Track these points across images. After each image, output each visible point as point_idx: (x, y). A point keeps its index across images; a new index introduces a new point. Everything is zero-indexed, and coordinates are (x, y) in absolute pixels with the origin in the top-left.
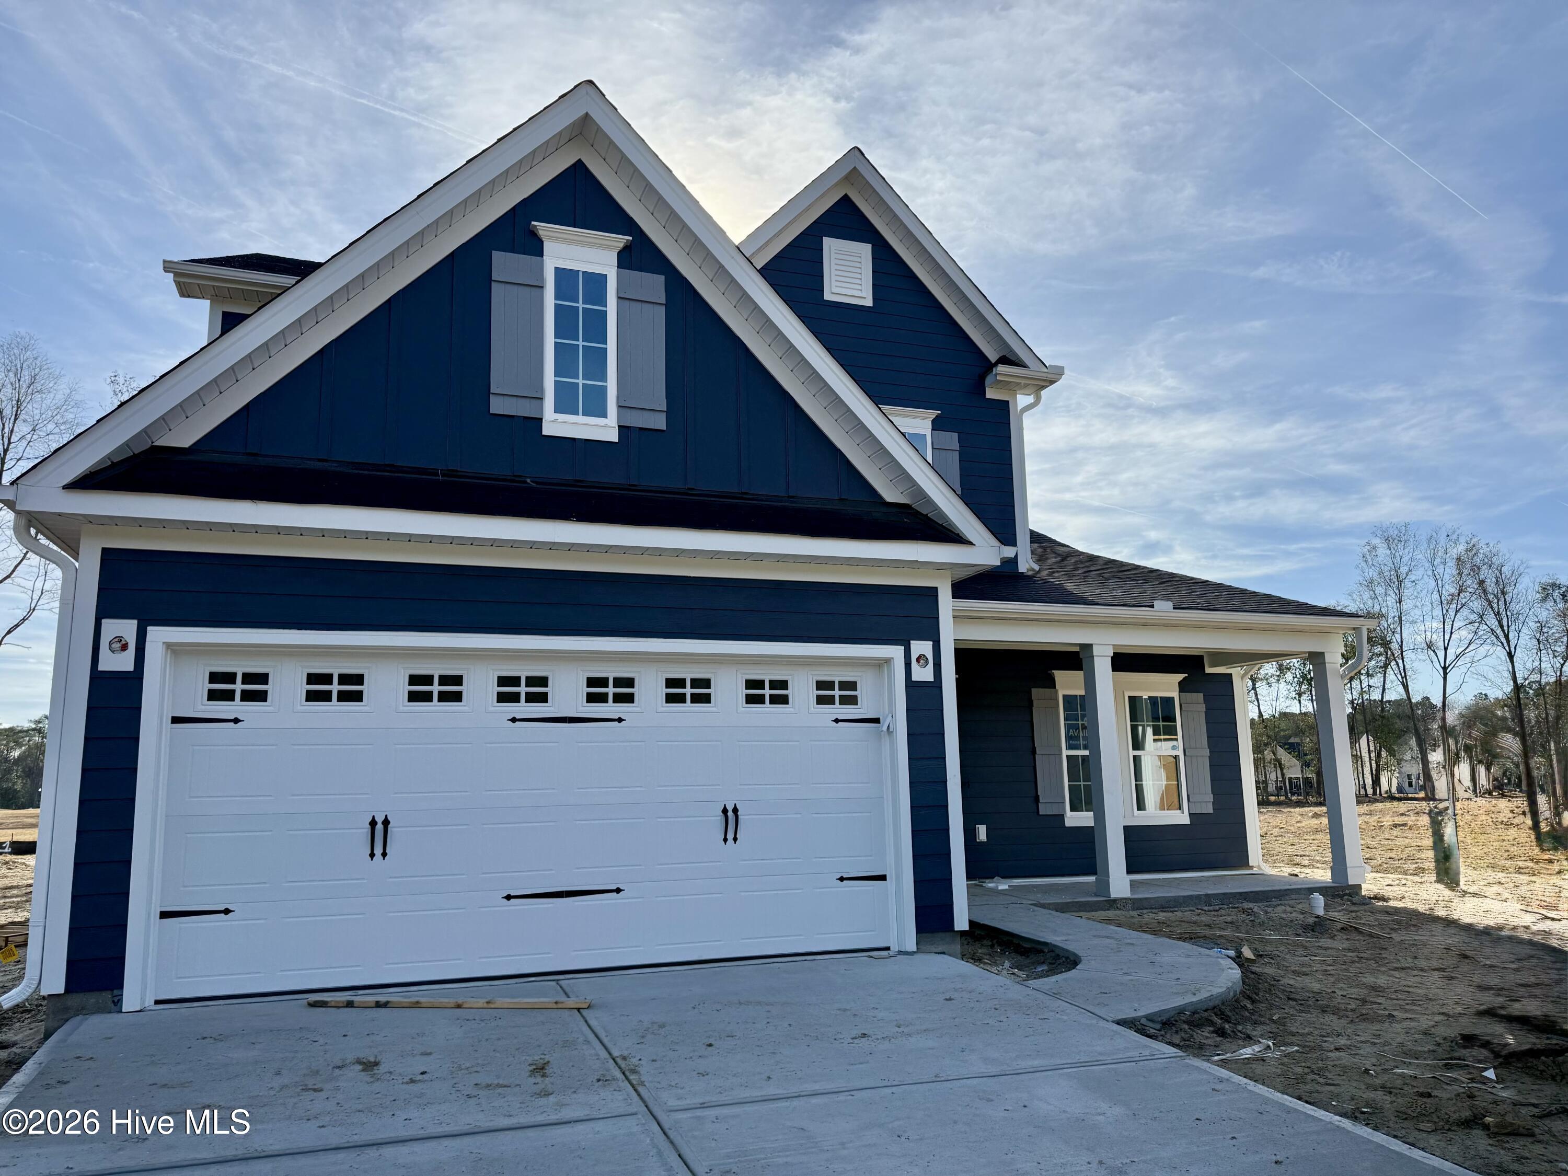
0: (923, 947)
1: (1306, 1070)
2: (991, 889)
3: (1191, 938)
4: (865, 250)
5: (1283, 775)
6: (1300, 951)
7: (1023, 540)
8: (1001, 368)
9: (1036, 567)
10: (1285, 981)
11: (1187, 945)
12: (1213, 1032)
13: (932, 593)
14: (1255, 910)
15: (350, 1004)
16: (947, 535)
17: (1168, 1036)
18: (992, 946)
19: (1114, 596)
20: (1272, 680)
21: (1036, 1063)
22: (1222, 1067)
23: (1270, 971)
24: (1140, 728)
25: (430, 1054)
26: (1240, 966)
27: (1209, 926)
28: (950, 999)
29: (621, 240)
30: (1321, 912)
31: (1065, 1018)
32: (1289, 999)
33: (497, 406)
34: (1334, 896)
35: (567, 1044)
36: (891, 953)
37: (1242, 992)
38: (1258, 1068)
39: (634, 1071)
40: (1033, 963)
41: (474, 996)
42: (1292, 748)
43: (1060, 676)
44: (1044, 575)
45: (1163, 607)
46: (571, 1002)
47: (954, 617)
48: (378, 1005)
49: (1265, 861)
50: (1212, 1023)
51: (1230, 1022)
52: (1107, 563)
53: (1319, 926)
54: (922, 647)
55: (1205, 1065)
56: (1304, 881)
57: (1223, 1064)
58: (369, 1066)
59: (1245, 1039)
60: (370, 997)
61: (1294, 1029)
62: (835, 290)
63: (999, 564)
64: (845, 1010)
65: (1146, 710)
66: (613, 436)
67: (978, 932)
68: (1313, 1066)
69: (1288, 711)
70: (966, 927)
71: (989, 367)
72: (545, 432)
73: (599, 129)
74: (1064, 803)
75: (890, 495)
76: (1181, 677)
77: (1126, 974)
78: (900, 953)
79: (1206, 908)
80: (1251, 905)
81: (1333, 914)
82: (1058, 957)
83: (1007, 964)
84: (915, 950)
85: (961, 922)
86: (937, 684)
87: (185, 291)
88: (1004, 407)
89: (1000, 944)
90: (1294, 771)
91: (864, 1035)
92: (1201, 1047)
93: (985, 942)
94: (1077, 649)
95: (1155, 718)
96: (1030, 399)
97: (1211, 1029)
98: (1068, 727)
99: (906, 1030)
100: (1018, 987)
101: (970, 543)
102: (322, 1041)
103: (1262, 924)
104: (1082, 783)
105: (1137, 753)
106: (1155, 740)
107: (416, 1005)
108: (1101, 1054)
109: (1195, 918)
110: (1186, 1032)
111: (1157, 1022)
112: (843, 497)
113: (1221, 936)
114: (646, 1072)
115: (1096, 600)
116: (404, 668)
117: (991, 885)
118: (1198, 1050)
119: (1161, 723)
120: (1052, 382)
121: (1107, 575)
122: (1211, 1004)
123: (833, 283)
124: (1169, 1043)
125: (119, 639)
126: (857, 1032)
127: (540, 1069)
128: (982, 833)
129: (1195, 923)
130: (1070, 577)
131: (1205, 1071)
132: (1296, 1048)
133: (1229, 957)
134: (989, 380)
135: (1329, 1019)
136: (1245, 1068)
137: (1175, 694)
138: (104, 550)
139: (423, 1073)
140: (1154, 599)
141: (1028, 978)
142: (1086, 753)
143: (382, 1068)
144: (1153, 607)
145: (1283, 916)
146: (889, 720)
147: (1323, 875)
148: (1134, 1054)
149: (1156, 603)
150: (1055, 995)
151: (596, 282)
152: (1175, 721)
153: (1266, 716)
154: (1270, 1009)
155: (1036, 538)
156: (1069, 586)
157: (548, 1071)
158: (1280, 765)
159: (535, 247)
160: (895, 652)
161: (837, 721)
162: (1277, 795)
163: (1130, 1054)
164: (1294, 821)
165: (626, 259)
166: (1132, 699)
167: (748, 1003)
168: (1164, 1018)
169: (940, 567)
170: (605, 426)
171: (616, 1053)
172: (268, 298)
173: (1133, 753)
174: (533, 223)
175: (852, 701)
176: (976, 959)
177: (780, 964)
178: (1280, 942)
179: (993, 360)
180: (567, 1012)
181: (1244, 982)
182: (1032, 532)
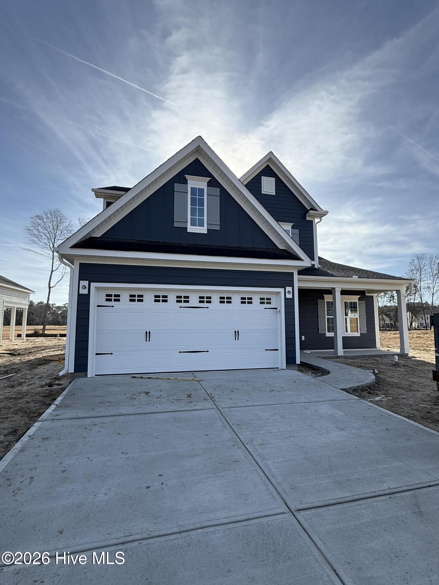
0: (287, 368)
1: (394, 404)
2: (305, 353)
3: (360, 367)
4: (273, 180)
5: (385, 322)
6: (391, 371)
7: (316, 259)
8: (311, 211)
9: (320, 266)
10: (387, 379)
11: (360, 369)
12: (368, 393)
13: (292, 274)
14: (378, 359)
15: (142, 378)
16: (297, 258)
17: (355, 393)
18: (306, 368)
19: (342, 275)
20: (383, 297)
21: (319, 399)
22: (370, 402)
23: (382, 376)
24: (347, 310)
25: (162, 391)
26: (375, 375)
27: (365, 364)
28: (295, 382)
29: (208, 179)
30: (397, 361)
31: (327, 387)
32: (389, 384)
33: (176, 225)
34: (401, 356)
35: (196, 390)
36: (279, 369)
37: (375, 382)
38: (380, 403)
39: (213, 397)
40: (317, 373)
41: (172, 377)
42: (387, 315)
43: (325, 296)
44: (322, 269)
45: (355, 278)
46: (196, 379)
47: (298, 280)
48: (149, 378)
49: (381, 346)
50: (367, 390)
51: (372, 390)
52: (339, 265)
53: (396, 365)
54: (289, 289)
55: (366, 402)
56: (392, 352)
57: (371, 401)
58: (147, 393)
59: (376, 395)
60: (147, 376)
61: (390, 393)
62: (265, 191)
63: (311, 266)
64: (267, 384)
65: (349, 305)
66: (206, 232)
67: (302, 364)
68: (396, 403)
69: (387, 305)
70: (299, 363)
71: (308, 211)
72: (188, 231)
73: (202, 149)
74: (326, 330)
75: (281, 247)
76: (359, 296)
77: (343, 376)
78: (282, 369)
79: (364, 359)
80: (377, 358)
81: (400, 361)
82: (324, 371)
83: (310, 373)
84: (286, 368)
85: (298, 362)
86: (293, 299)
87: (97, 196)
88: (311, 222)
89: (308, 367)
90: (388, 321)
91: (273, 390)
92: (364, 397)
93: (304, 367)
94: (331, 289)
95: (351, 307)
96: (319, 220)
97: (367, 392)
98: (327, 310)
99: (284, 389)
100: (313, 379)
101: (303, 260)
102: (135, 387)
103: (380, 363)
104: (331, 325)
105: (346, 317)
106: (351, 313)
107: (158, 378)
108: (337, 398)
109: (361, 361)
110: (360, 392)
111: (351, 389)
112: (268, 247)
113: (368, 367)
114: (216, 398)
115: (337, 275)
116: (153, 294)
117: (305, 352)
118: (363, 398)
119: (353, 309)
120: (325, 215)
121: (339, 268)
122: (367, 385)
123: (264, 189)
124: (355, 395)
125: (84, 286)
126: (271, 389)
127: (189, 396)
128: (303, 338)
129: (361, 363)
130: (329, 269)
131: (366, 404)
132: (391, 398)
133: (371, 372)
134: (307, 215)
135: (400, 390)
136: (377, 403)
137: (357, 301)
138: (80, 263)
139: (160, 396)
140: (353, 275)
141: (316, 377)
142: (333, 317)
143: (150, 394)
144: (352, 277)
145: (386, 361)
146: (280, 308)
147: (398, 351)
148: (346, 398)
149: (353, 276)
150: (324, 381)
151: (201, 191)
152: (357, 308)
153: (380, 306)
154: (383, 387)
155: (320, 258)
156: (329, 271)
157: (191, 396)
158: (384, 320)
159: (185, 182)
160: (282, 290)
161: (265, 308)
162: (383, 328)
163: (345, 398)
164: (388, 335)
165: (209, 184)
166: (345, 302)
167: (242, 381)
168: (354, 388)
169: (295, 267)
170: (204, 229)
171: (208, 393)
172: (118, 197)
173: (345, 317)
174: (185, 175)
175: (270, 303)
176: (301, 371)
177: (249, 371)
178: (386, 369)
179: (309, 209)
180: (195, 382)
181: (376, 379)
182: (319, 257)
